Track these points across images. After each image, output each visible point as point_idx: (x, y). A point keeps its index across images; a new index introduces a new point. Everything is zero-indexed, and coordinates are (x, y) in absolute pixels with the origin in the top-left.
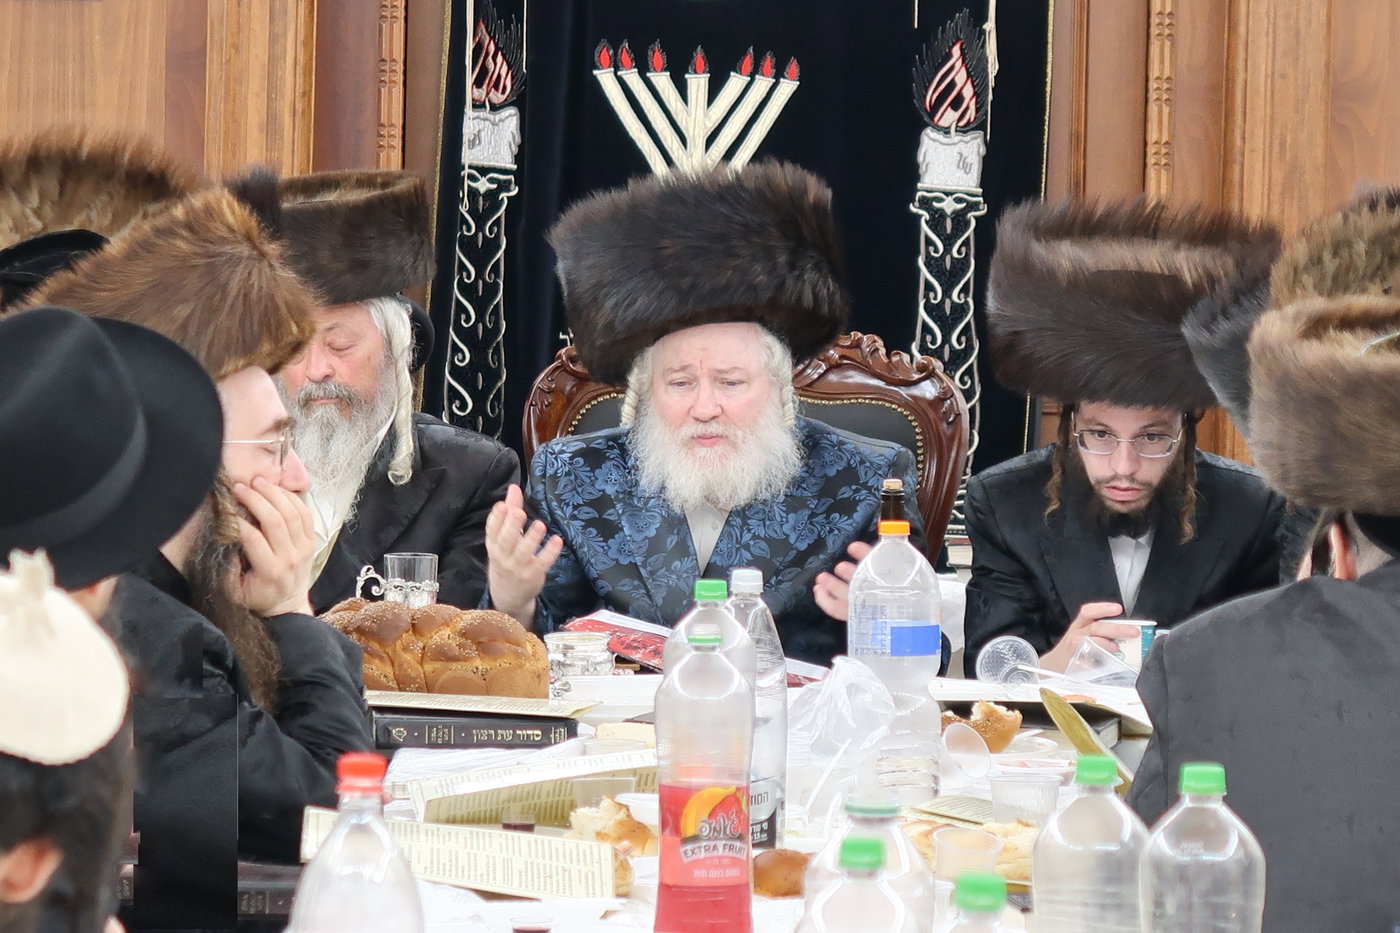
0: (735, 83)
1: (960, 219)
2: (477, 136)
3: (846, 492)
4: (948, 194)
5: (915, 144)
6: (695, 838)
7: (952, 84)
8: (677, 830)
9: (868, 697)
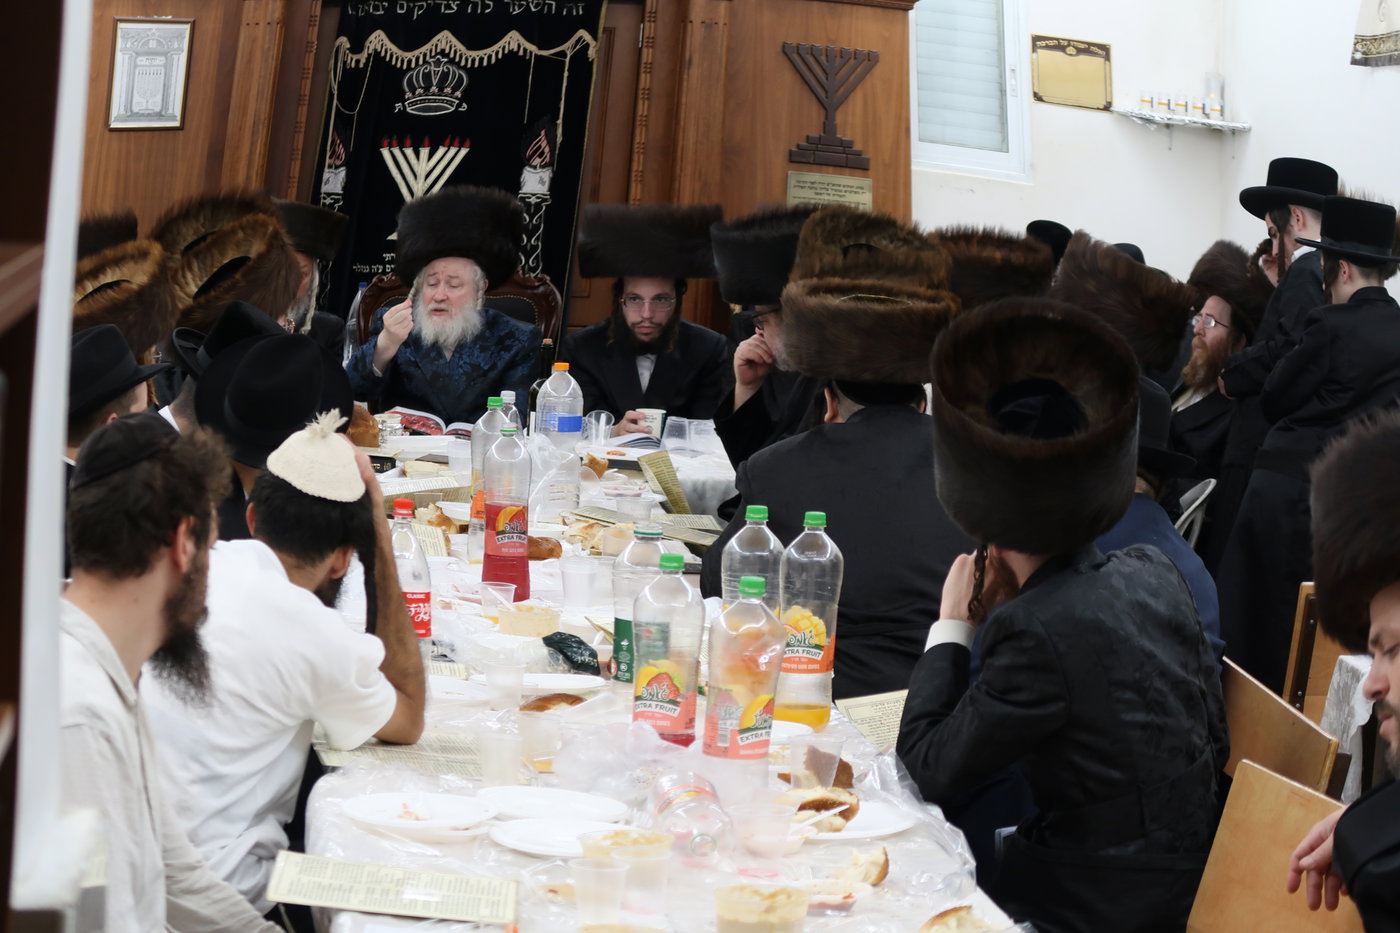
0: (441, 150)
1: (538, 206)
2: (328, 180)
3: (508, 342)
4: (534, 195)
5: (521, 174)
6: (503, 532)
7: (540, 147)
8: (494, 528)
9: (546, 454)
